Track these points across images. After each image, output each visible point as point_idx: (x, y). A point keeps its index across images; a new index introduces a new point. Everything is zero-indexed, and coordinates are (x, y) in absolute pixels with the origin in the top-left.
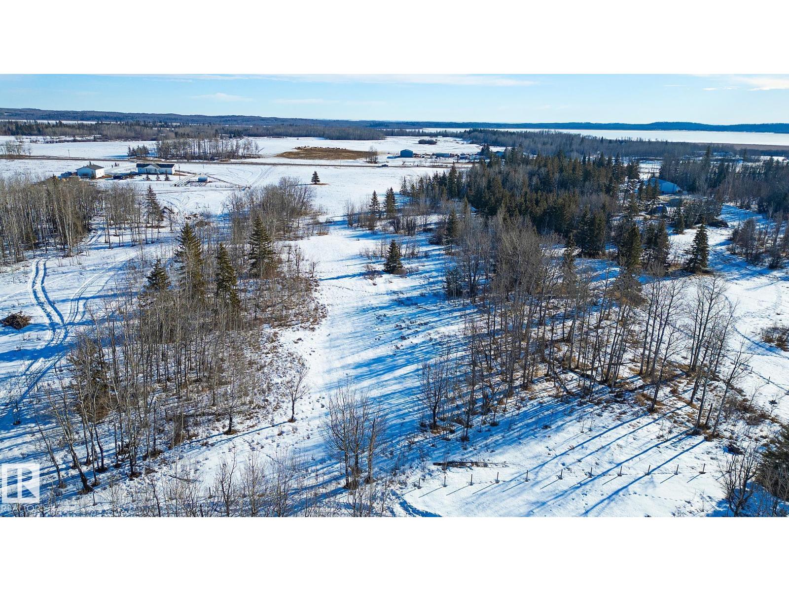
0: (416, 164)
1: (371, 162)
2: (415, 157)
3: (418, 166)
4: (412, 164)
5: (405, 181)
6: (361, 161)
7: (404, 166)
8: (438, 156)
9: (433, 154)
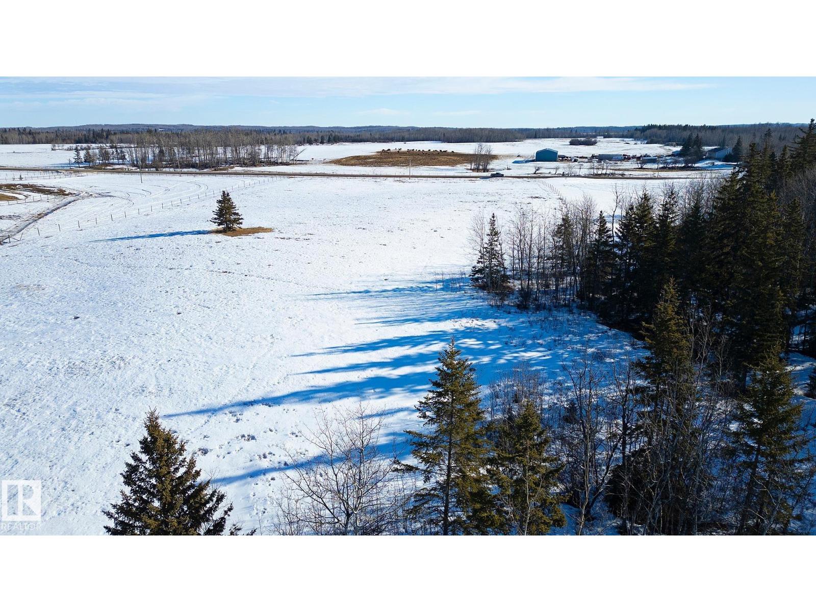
0: (560, 171)
1: (478, 170)
2: (562, 160)
3: (563, 175)
4: (553, 172)
5: (494, 233)
6: (461, 169)
7: (537, 176)
8: (601, 158)
9: (593, 157)
